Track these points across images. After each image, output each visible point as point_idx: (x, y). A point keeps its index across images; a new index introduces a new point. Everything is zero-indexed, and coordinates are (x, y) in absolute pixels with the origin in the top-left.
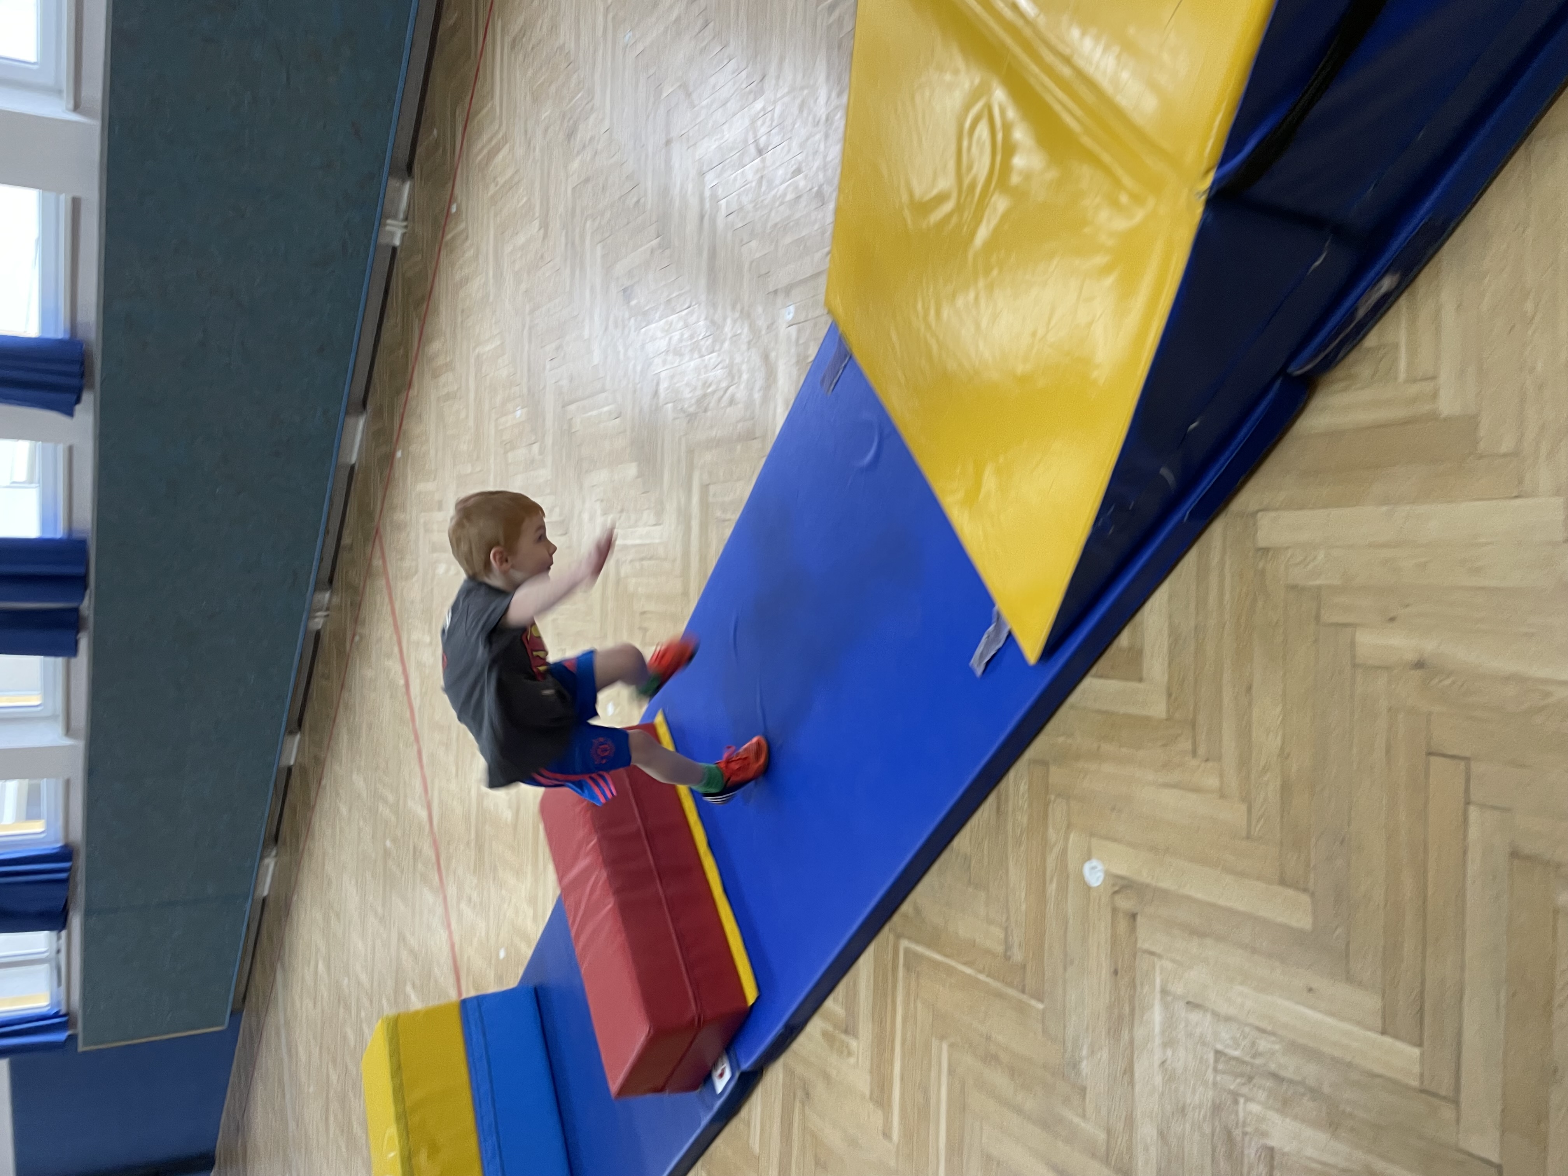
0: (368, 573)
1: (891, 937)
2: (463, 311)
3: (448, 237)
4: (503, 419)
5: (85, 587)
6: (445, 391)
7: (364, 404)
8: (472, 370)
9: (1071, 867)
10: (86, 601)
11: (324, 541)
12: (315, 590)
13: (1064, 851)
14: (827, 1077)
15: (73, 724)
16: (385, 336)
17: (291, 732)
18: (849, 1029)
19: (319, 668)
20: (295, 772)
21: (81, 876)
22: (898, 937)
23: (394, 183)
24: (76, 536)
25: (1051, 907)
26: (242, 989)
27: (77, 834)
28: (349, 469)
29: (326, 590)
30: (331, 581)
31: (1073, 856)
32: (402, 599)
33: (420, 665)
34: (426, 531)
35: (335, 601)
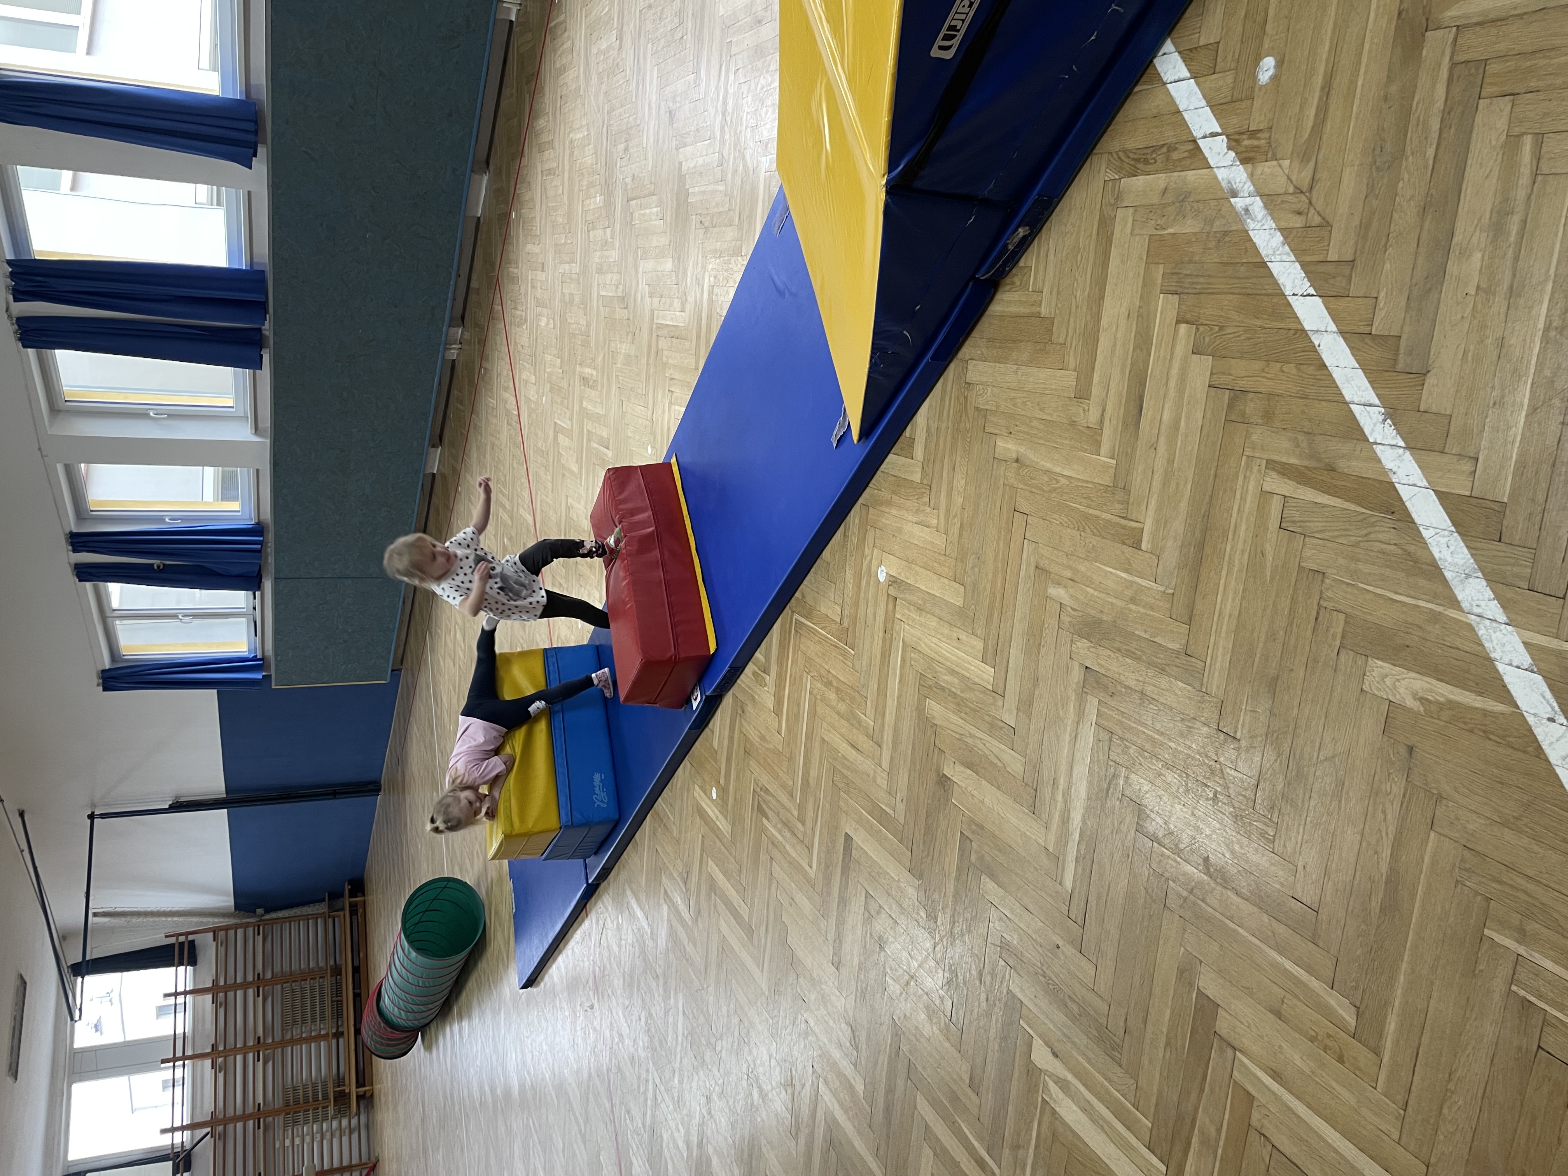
0: (491, 315)
1: (790, 612)
2: (561, 97)
3: (552, 24)
4: (588, 201)
5: (266, 312)
6: (547, 167)
7: (488, 163)
8: (567, 152)
9: (873, 568)
10: (267, 323)
11: (456, 286)
12: (450, 326)
13: (871, 561)
14: (753, 699)
15: (260, 426)
16: (503, 104)
17: (433, 446)
18: (766, 671)
19: (455, 392)
20: (438, 479)
21: (270, 548)
22: (793, 612)
24: (256, 268)
25: (862, 594)
26: (401, 650)
27: (267, 514)
28: (475, 221)
29: (459, 326)
30: (463, 318)
31: (875, 563)
32: (515, 343)
33: (528, 400)
34: (533, 287)
35: (466, 338)
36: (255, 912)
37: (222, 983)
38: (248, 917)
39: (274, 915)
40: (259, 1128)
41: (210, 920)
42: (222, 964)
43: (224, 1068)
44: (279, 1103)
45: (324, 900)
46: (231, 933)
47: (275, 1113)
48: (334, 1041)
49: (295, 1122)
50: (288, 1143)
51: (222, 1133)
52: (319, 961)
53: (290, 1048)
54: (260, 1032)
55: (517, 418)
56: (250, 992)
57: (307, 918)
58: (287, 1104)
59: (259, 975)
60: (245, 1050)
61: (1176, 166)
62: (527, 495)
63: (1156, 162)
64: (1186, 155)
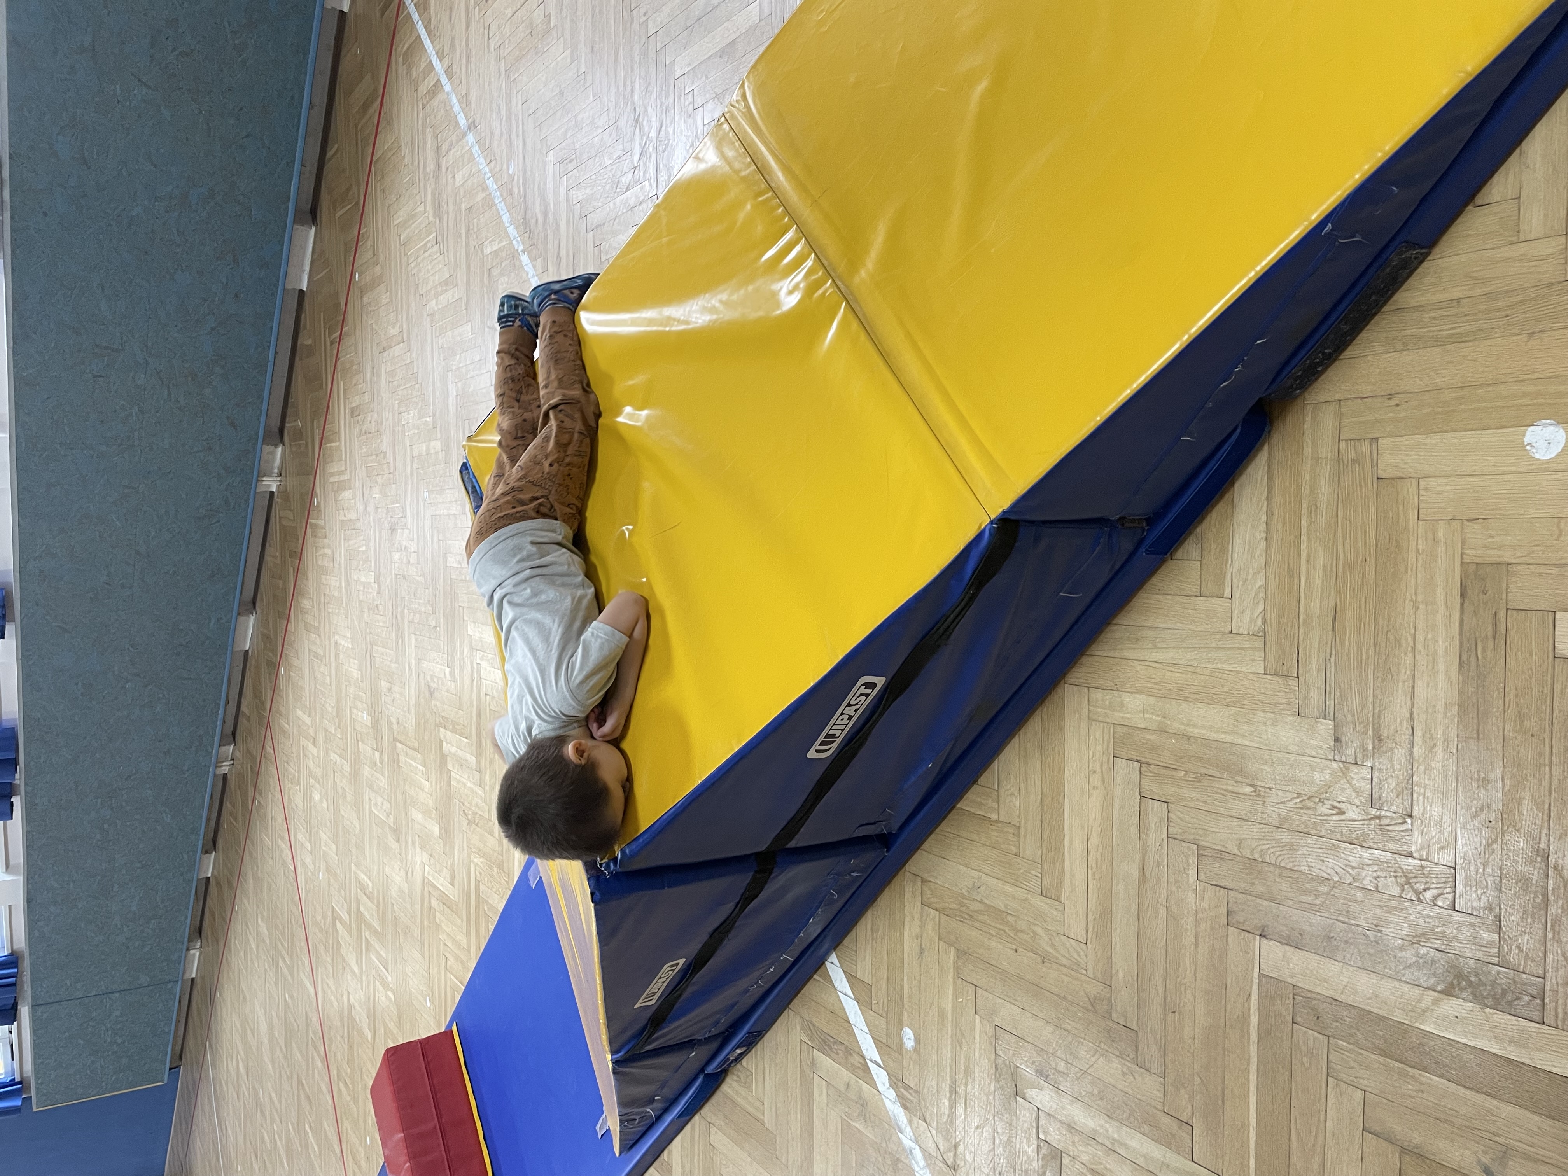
0: (263, 752)
4: (356, 711)
5: (16, 765)
7: (254, 606)
8: (333, 650)
10: (17, 776)
11: (225, 712)
12: (220, 744)
15: (12, 865)
17: (206, 852)
19: (227, 805)
20: (213, 884)
21: (26, 977)
23: (267, 449)
24: (4, 725)
26: (178, 1048)
28: (243, 653)
30: (234, 735)
32: (289, 797)
33: (304, 864)
34: (304, 755)
35: (238, 754)
55: (293, 874)
61: (853, 1069)
62: (307, 961)
63: (837, 1054)
64: (859, 1065)
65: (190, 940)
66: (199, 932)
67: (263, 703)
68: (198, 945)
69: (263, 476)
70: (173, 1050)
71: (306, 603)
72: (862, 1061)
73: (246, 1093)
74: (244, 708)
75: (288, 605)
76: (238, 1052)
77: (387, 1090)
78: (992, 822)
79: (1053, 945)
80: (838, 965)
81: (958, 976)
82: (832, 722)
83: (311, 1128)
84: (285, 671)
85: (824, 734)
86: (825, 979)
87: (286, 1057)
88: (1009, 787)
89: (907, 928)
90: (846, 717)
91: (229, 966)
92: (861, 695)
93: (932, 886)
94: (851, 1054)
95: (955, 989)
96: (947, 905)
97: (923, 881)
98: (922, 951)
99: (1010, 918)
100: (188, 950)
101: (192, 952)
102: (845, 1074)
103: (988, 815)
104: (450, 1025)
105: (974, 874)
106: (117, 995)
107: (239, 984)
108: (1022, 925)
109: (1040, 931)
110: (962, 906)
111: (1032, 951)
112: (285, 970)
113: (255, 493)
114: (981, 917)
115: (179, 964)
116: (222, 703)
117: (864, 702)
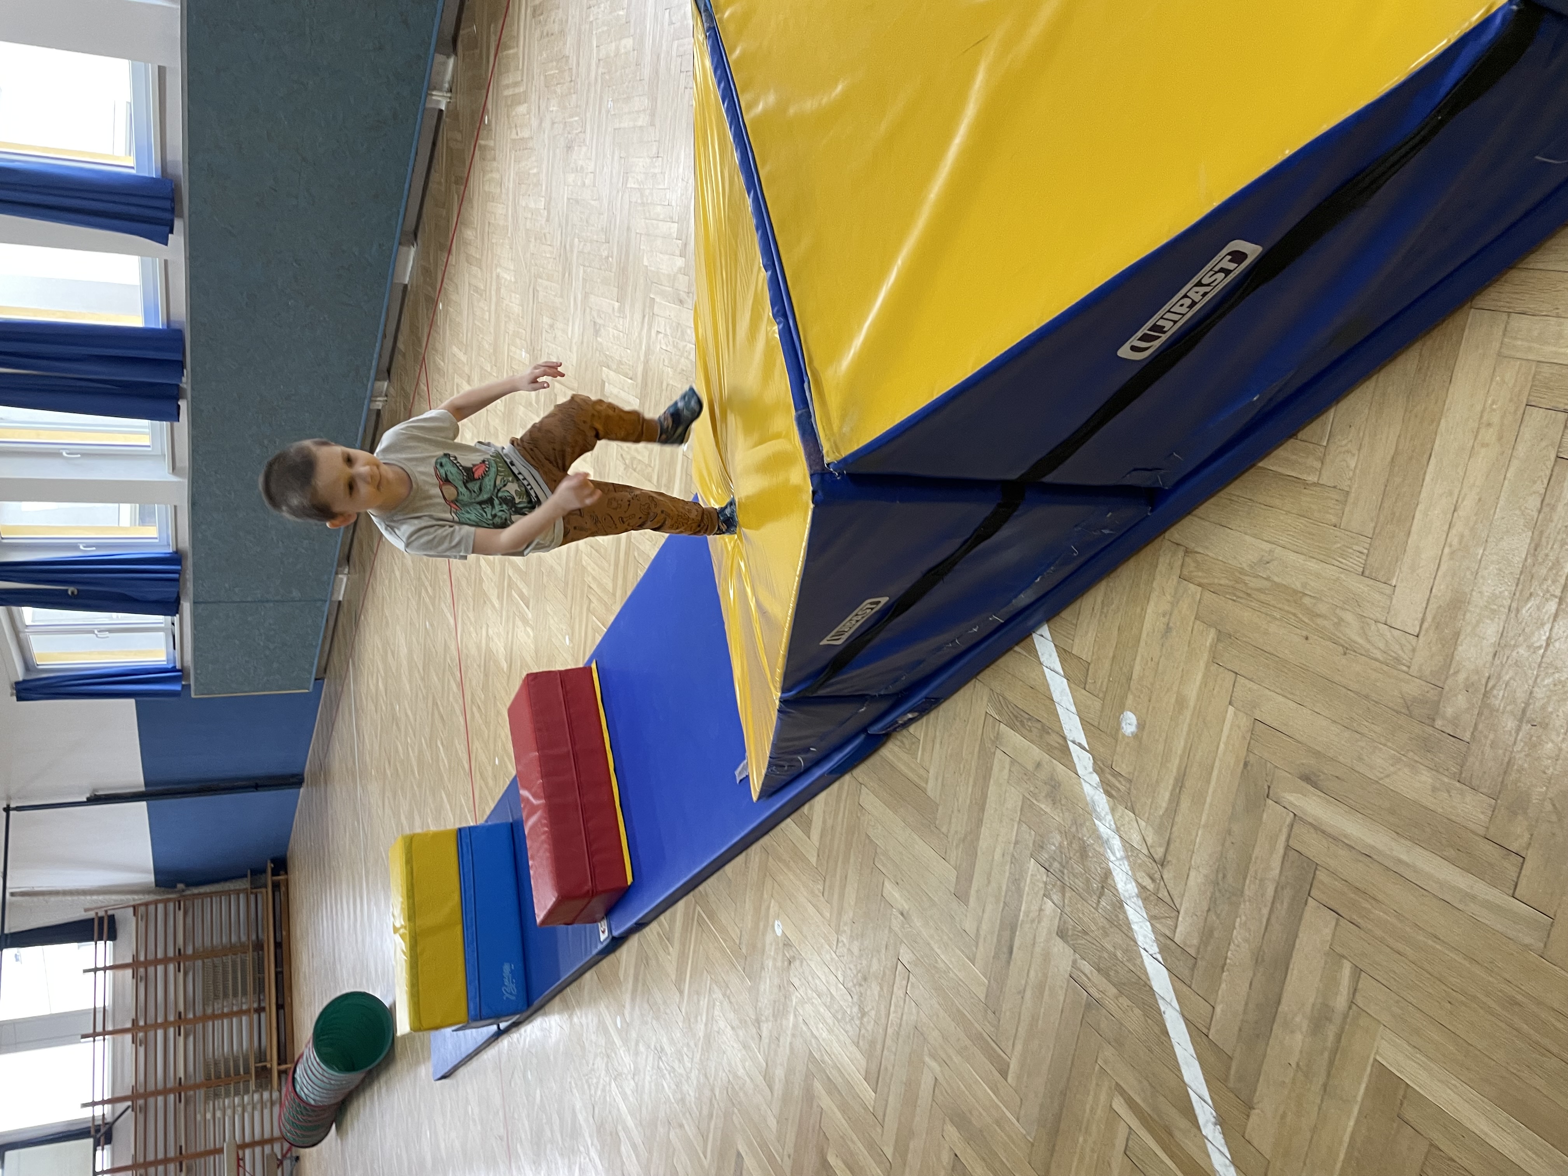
1: (693, 902)
5: (183, 368)
7: (415, 237)
8: (494, 284)
9: (770, 918)
10: (184, 379)
11: (382, 346)
12: (375, 378)
13: (769, 908)
15: (178, 464)
18: (670, 941)
21: (189, 575)
22: (696, 903)
23: (439, 58)
24: (174, 326)
26: (323, 663)
27: (185, 542)
28: (402, 288)
29: (384, 380)
30: (389, 371)
31: (771, 913)
35: (392, 391)
36: (175, 887)
37: (142, 958)
38: (168, 893)
39: (195, 891)
40: (180, 1101)
41: (129, 897)
42: (143, 939)
43: (145, 1042)
44: (200, 1077)
45: (245, 876)
46: (152, 908)
47: (196, 1087)
48: (256, 1016)
49: (216, 1095)
50: (209, 1116)
51: (143, 1106)
52: (242, 936)
53: (211, 1023)
54: (181, 1008)
56: (171, 967)
57: (228, 893)
58: (208, 1078)
59: (179, 950)
60: (165, 1025)
61: (1049, 749)
62: (448, 594)
63: (1031, 731)
64: (1057, 745)
65: (339, 565)
66: (347, 559)
67: (419, 341)
68: (346, 571)
69: (435, 89)
70: (319, 662)
71: (469, 234)
72: (1061, 741)
73: (384, 708)
74: (400, 345)
75: (451, 235)
76: (378, 671)
77: (526, 713)
78: (1306, 485)
79: (1365, 635)
80: (1050, 639)
81: (1214, 659)
82: (1167, 307)
83: (442, 744)
84: (443, 305)
85: (1150, 324)
86: (1029, 652)
87: (423, 679)
88: (1344, 442)
89: (1152, 603)
90: (1187, 302)
91: (374, 592)
92: (1222, 270)
93: (1199, 557)
94: (1048, 733)
95: (1205, 676)
96: (1216, 581)
97: (1187, 552)
98: (1168, 629)
99: (1307, 601)
100: (337, 573)
101: (340, 576)
102: (1036, 753)
103: (1304, 477)
104: (590, 661)
105: (1267, 546)
106: (272, 605)
107: (383, 610)
108: (1322, 608)
109: (1349, 617)
110: (1237, 582)
111: (1330, 639)
112: (427, 600)
113: (424, 109)
114: (1262, 597)
115: (329, 584)
116: (380, 336)
117: (1221, 282)
